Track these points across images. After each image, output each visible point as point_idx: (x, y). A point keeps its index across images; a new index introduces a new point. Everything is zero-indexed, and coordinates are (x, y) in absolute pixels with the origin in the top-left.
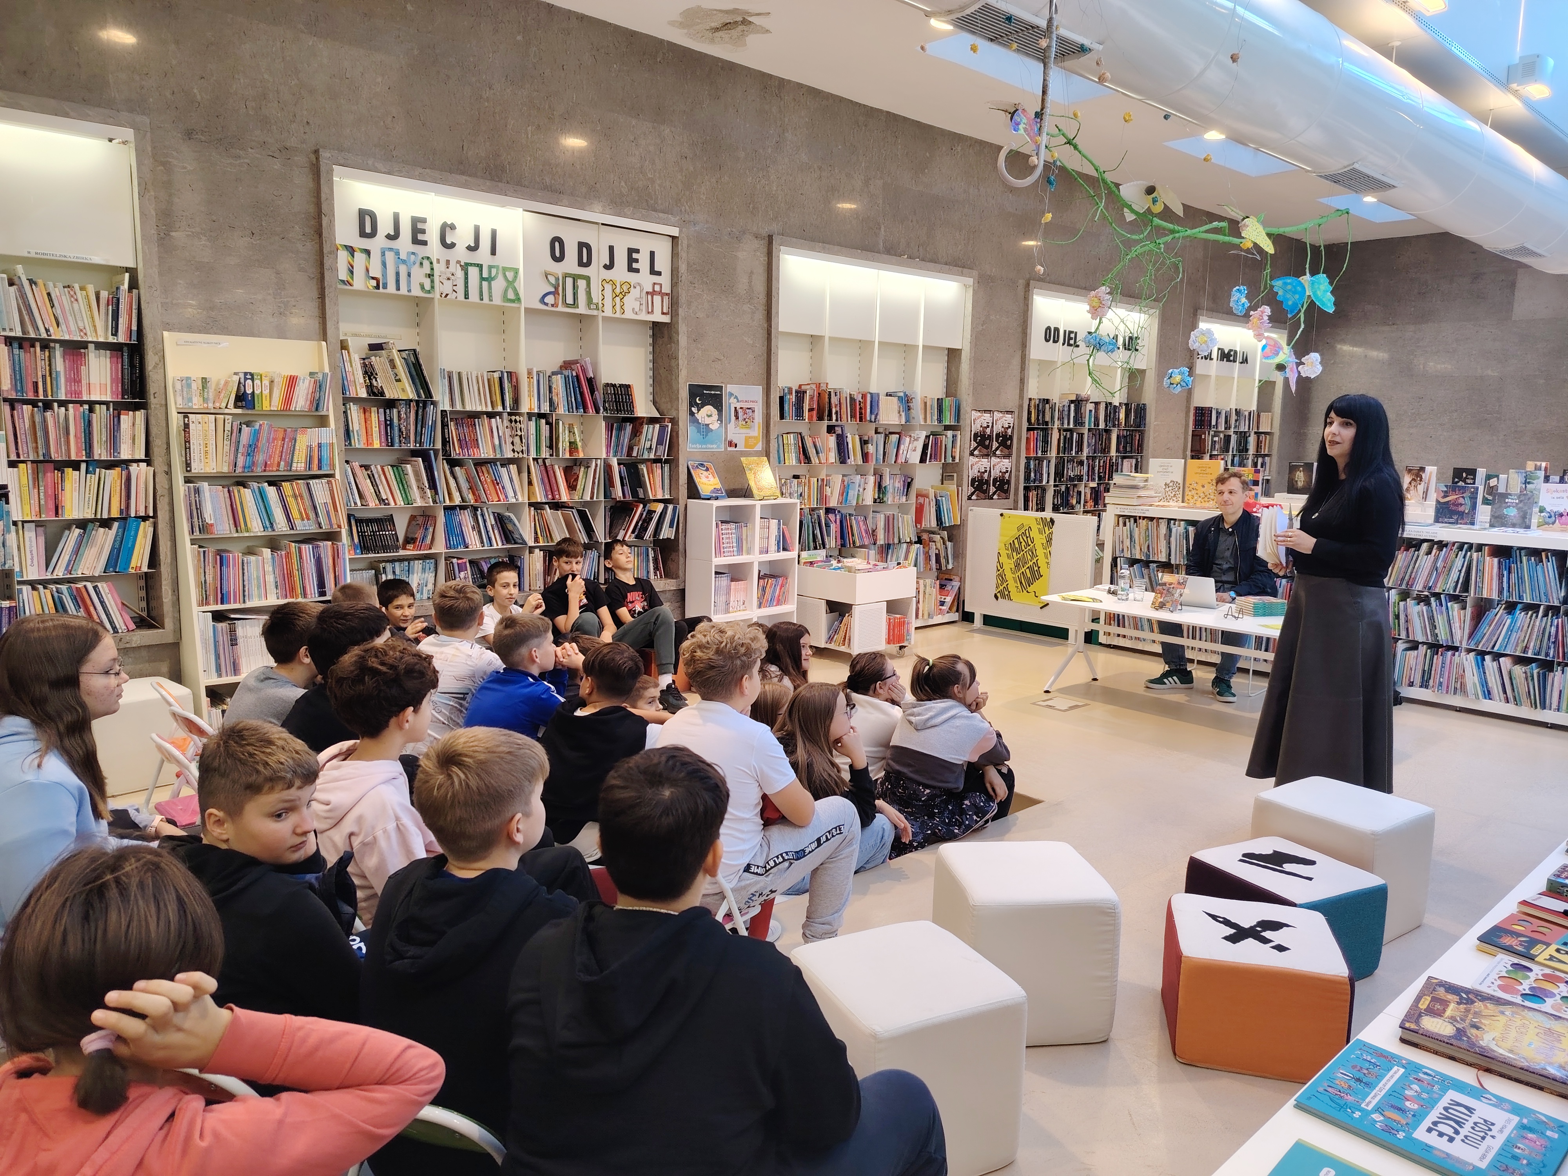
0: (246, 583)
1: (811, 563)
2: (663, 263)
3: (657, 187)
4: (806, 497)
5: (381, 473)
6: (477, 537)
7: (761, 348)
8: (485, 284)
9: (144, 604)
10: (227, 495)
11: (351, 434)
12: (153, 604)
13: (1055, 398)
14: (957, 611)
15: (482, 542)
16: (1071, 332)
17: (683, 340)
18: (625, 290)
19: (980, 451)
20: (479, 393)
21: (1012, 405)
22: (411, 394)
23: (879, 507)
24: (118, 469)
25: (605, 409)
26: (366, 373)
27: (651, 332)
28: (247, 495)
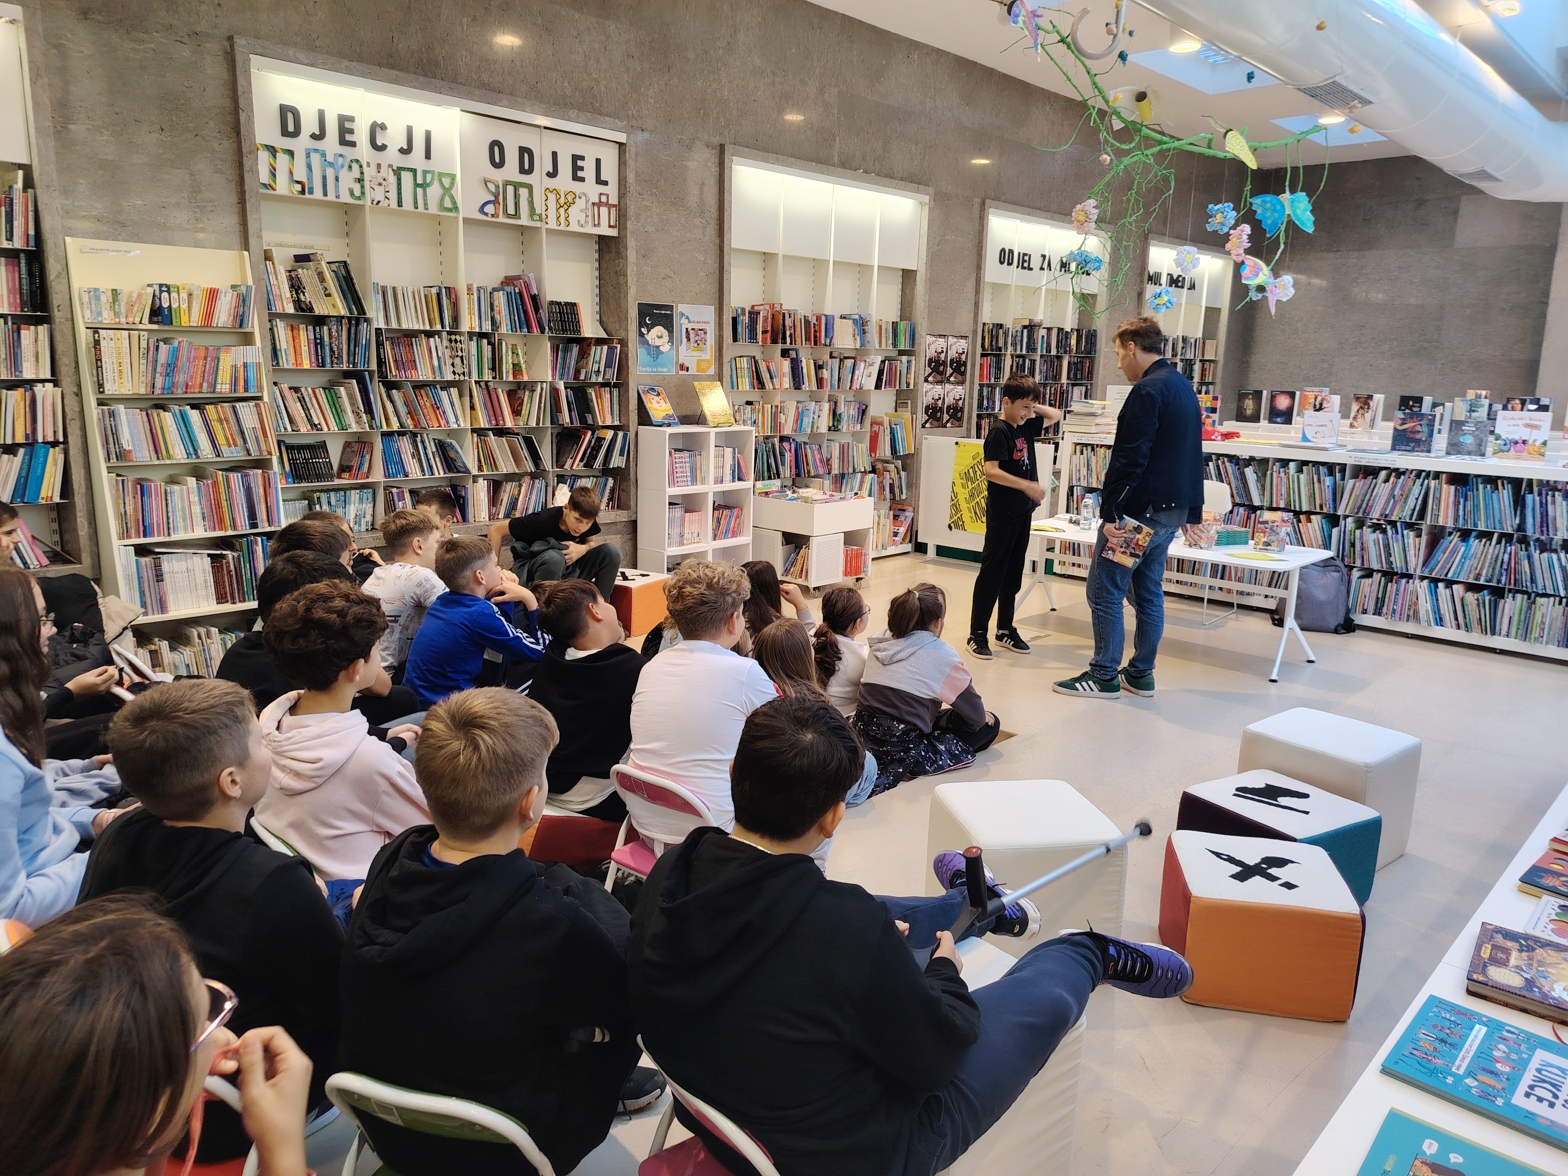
0: (170, 514)
1: (767, 494)
2: (610, 172)
3: (602, 89)
4: (760, 424)
5: (312, 395)
6: (417, 465)
7: (712, 264)
8: (420, 191)
9: (57, 538)
10: (145, 419)
11: (279, 353)
12: (67, 537)
13: (1009, 324)
14: (910, 542)
15: (423, 471)
16: (1025, 255)
17: (632, 255)
18: (570, 200)
19: (934, 377)
20: (416, 310)
21: (967, 330)
22: (343, 311)
23: (834, 435)
24: (21, 390)
25: (551, 329)
26: (292, 286)
27: (596, 247)
28: (167, 418)
